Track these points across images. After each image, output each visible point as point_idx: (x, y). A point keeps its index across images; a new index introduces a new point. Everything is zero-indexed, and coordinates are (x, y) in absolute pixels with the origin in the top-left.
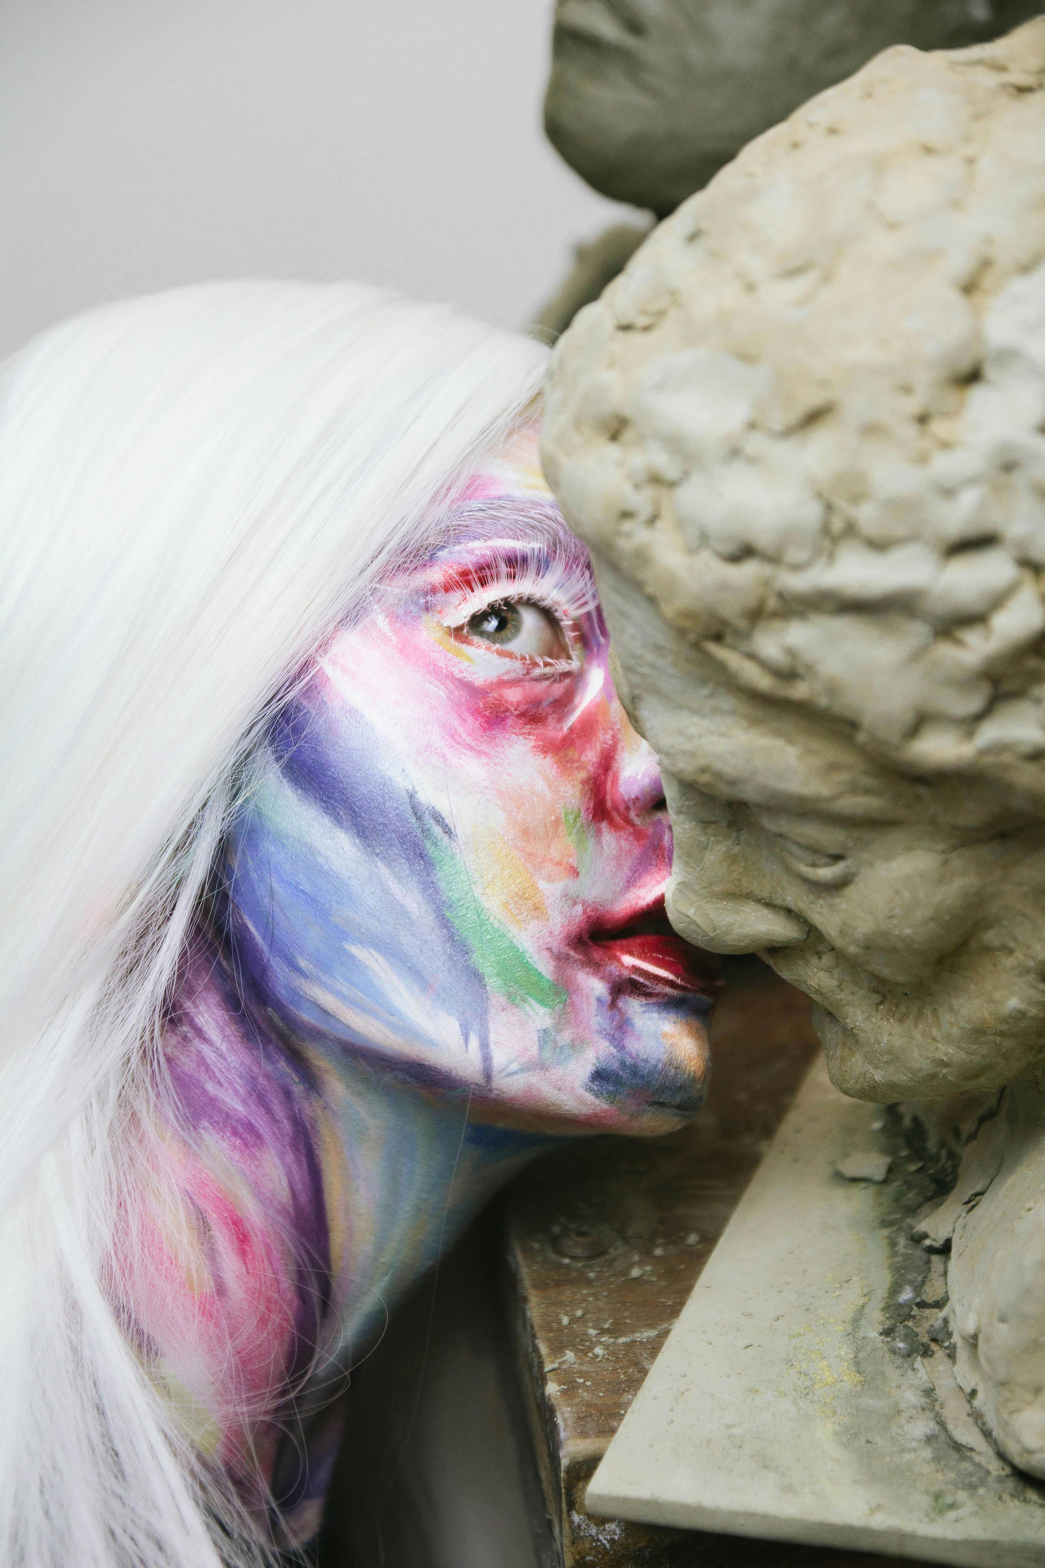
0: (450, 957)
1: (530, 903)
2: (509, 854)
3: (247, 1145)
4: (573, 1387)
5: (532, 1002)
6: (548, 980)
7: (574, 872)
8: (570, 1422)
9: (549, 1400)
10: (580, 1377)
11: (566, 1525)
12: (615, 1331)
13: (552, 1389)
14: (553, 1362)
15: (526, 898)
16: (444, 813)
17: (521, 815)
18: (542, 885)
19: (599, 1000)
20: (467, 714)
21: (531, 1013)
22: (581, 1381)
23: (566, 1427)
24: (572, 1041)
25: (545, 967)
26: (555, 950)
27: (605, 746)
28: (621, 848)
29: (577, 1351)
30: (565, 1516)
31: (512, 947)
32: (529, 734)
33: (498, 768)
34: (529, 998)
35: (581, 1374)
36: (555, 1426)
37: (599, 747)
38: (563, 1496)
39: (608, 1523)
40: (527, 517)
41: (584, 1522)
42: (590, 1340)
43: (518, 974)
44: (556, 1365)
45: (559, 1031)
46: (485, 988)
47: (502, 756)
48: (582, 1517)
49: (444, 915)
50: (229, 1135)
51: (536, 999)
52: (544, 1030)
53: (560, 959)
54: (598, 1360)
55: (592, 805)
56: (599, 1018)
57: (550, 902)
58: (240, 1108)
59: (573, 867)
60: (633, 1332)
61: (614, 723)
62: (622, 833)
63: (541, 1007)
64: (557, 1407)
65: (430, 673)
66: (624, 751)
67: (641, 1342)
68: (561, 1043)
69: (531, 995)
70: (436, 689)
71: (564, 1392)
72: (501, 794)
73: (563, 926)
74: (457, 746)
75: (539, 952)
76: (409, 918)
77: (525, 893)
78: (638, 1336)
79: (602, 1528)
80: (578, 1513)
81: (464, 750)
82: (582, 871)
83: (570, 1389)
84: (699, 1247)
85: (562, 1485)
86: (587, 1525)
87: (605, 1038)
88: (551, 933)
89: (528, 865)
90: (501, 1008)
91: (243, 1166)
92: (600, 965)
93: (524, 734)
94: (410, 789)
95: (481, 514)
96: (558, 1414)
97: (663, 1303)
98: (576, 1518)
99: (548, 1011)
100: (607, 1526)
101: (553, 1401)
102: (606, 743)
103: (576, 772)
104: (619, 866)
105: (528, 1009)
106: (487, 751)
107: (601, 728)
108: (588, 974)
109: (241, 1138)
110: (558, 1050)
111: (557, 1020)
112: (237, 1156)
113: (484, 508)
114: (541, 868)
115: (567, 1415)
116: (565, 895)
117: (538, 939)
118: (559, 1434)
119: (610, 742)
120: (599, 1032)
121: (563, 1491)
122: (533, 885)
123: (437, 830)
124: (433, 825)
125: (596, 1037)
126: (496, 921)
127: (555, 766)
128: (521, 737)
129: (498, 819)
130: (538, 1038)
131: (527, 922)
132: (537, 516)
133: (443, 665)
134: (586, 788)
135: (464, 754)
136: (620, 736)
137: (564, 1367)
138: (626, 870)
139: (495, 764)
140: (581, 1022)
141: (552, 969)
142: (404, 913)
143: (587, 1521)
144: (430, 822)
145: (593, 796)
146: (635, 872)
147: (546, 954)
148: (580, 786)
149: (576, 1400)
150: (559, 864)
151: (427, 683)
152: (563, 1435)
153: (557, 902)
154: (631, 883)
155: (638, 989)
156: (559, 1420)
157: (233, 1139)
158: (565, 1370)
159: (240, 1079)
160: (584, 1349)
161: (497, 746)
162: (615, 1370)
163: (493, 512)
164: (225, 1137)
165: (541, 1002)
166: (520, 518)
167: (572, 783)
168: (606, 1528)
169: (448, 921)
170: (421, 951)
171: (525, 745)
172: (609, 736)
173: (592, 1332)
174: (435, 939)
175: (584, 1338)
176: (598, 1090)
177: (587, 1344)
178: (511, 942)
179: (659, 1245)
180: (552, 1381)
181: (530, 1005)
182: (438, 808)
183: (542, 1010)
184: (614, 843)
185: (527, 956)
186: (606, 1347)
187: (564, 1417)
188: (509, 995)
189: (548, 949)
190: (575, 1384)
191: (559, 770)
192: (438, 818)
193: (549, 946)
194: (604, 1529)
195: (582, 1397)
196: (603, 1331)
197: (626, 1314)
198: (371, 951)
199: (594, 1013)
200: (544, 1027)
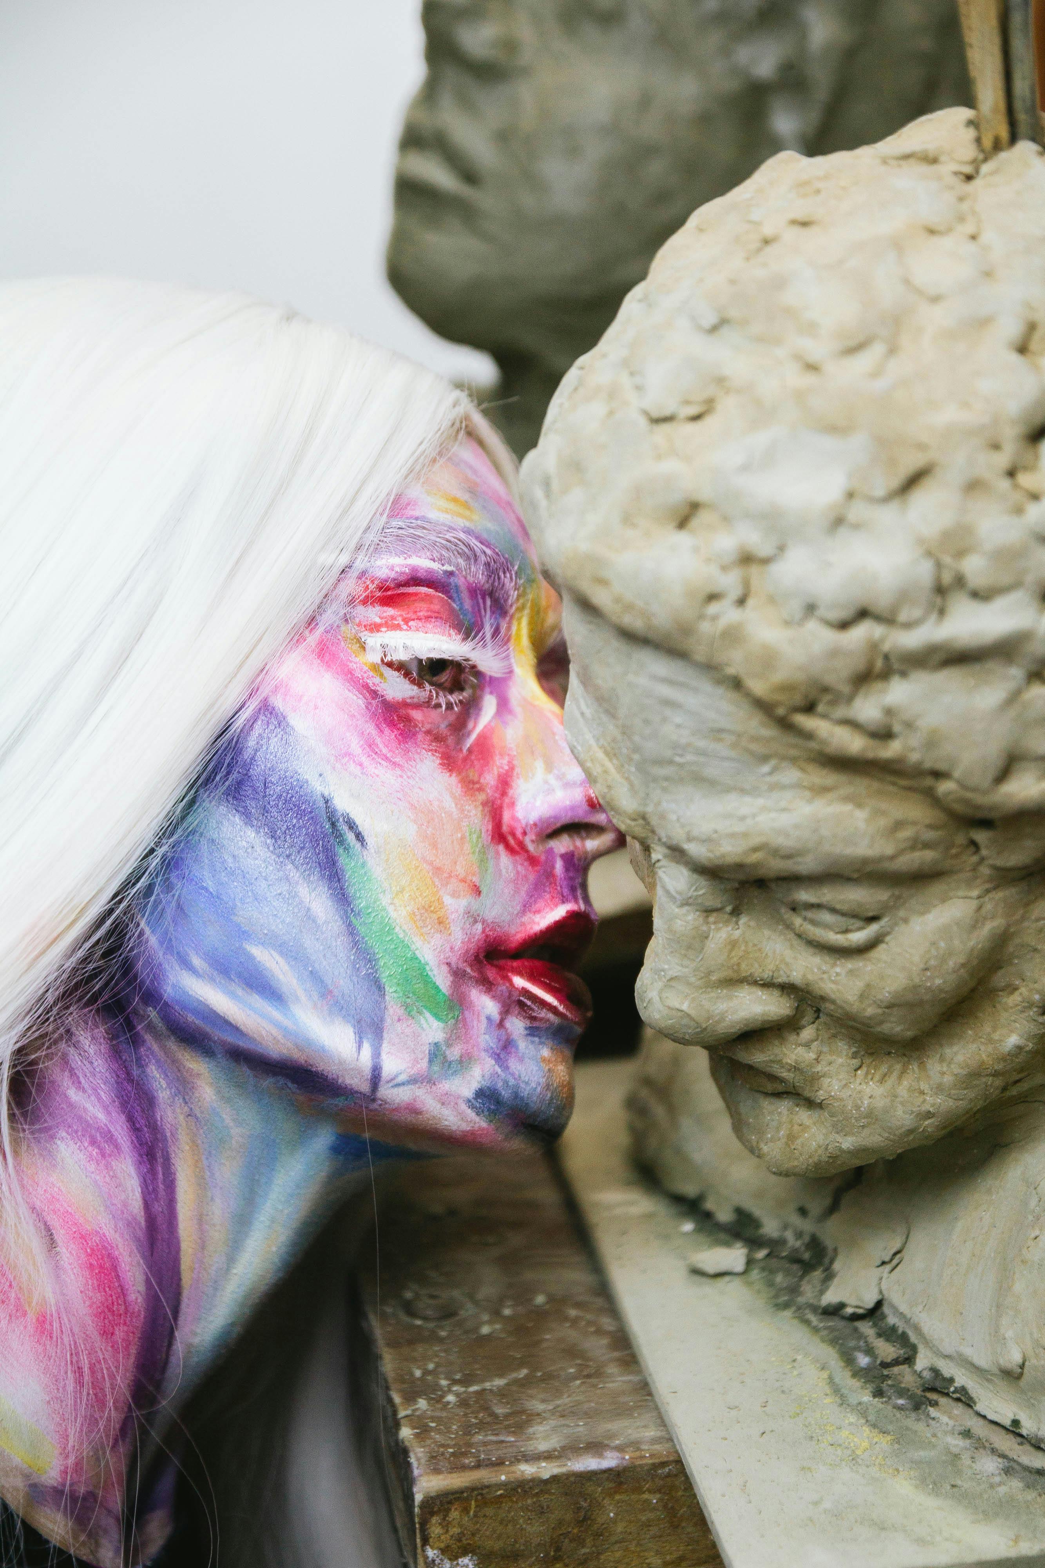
0: (354, 964)
1: (435, 916)
2: (418, 867)
3: (103, 1155)
4: (426, 1431)
5: (428, 1015)
6: (444, 995)
7: (477, 891)
8: (423, 1461)
9: (403, 1442)
10: (432, 1422)
11: (421, 1561)
12: (466, 1381)
13: (406, 1433)
14: (405, 1409)
15: (432, 912)
16: (358, 821)
17: (430, 829)
18: (448, 900)
19: (489, 1019)
20: (384, 726)
21: (425, 1026)
22: (433, 1425)
23: (419, 1464)
24: (461, 1057)
25: (442, 980)
26: (454, 966)
27: (501, 770)
28: (518, 872)
29: (429, 1399)
30: (419, 1551)
31: (414, 958)
32: (436, 751)
33: (411, 781)
34: (424, 1011)
35: (433, 1419)
36: (409, 1465)
37: (496, 772)
38: (418, 1531)
39: (461, 1557)
40: (444, 539)
41: (438, 1557)
42: (441, 1390)
43: (417, 986)
44: (409, 1412)
45: (449, 1046)
46: (384, 998)
47: (414, 770)
48: (435, 1552)
49: (351, 922)
50: (86, 1144)
51: (431, 1012)
52: (435, 1044)
53: (458, 975)
54: (450, 1406)
55: (490, 827)
56: (487, 1037)
57: (453, 917)
58: (101, 1116)
59: (476, 886)
60: (483, 1381)
61: (510, 749)
62: (517, 858)
63: (435, 1021)
64: (411, 1449)
65: (349, 682)
66: (518, 778)
67: (491, 1390)
68: (450, 1057)
69: (426, 1007)
70: (355, 698)
71: (417, 1435)
72: (413, 807)
73: (463, 943)
74: (374, 756)
75: (439, 966)
76: (314, 921)
77: (431, 907)
78: (487, 1385)
79: (455, 1562)
80: (432, 1548)
81: (380, 760)
82: (484, 890)
83: (423, 1432)
84: (547, 1307)
85: (417, 1520)
86: (441, 1560)
87: (491, 1056)
88: (451, 948)
89: (436, 880)
90: (396, 1018)
91: (98, 1178)
92: (493, 984)
93: (431, 750)
94: (326, 794)
95: (401, 531)
96: (412, 1455)
97: (512, 1356)
98: (431, 1553)
99: (441, 1025)
100: (460, 1560)
101: (407, 1443)
102: (502, 768)
103: (477, 793)
104: (517, 890)
105: (423, 1021)
106: (401, 763)
107: (497, 753)
108: (481, 991)
109: (99, 1147)
110: (446, 1064)
111: (449, 1035)
112: (92, 1167)
113: (404, 527)
114: (447, 883)
115: (420, 1455)
116: (468, 912)
117: (439, 952)
118: (412, 1472)
119: (506, 768)
120: (486, 1050)
121: (417, 1526)
122: (438, 899)
123: (350, 837)
124: (347, 831)
125: (483, 1054)
126: (401, 931)
127: (460, 785)
128: (430, 753)
129: (409, 831)
130: (429, 1050)
131: (431, 935)
132: (453, 540)
133: (360, 675)
134: (487, 809)
135: (380, 764)
136: (515, 762)
137: (417, 1413)
138: (523, 894)
139: (408, 777)
140: (471, 1038)
141: (449, 983)
142: (309, 916)
143: (441, 1556)
144: (343, 828)
145: (491, 820)
146: (531, 897)
147: (445, 969)
148: (480, 808)
149: (428, 1442)
150: (463, 881)
151: (347, 692)
152: (416, 1472)
153: (460, 918)
154: (526, 908)
155: (525, 1011)
156: (413, 1460)
157: (90, 1148)
158: (418, 1416)
159: (105, 1084)
160: (436, 1396)
161: (410, 759)
162: (466, 1415)
163: (412, 531)
164: (83, 1147)
165: (436, 1016)
166: (438, 540)
167: (475, 803)
168: (460, 1562)
169: (354, 928)
170: (324, 956)
171: (433, 761)
172: (505, 761)
173: (444, 1382)
174: (341, 945)
175: (436, 1387)
176: (480, 1108)
177: (439, 1393)
178: (414, 953)
179: (509, 1307)
180: (406, 1426)
181: (424, 1017)
182: (352, 816)
183: (436, 1024)
184: (511, 867)
185: (428, 968)
186: (457, 1395)
187: (417, 1457)
188: (406, 1006)
189: (447, 964)
190: (428, 1429)
191: (463, 789)
192: (352, 826)
193: (448, 961)
194: (458, 1564)
195: (435, 1438)
196: (455, 1382)
197: (477, 1366)
198: (273, 952)
199: (482, 1031)
200: (436, 1041)
